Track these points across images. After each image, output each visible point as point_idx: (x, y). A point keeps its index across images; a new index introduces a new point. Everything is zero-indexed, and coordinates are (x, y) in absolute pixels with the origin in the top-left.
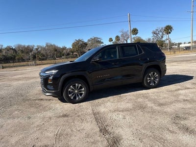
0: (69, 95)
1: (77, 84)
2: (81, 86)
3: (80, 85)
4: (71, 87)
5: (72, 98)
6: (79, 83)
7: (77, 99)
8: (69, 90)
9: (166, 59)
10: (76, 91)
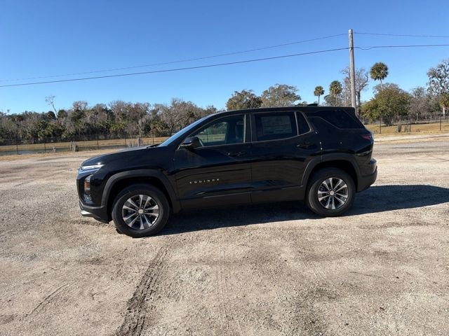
0: (125, 219)
1: (141, 196)
2: (151, 201)
3: (149, 198)
4: (129, 200)
5: (130, 225)
6: (147, 194)
7: (142, 227)
8: (125, 207)
9: (374, 148)
10: (141, 211)
